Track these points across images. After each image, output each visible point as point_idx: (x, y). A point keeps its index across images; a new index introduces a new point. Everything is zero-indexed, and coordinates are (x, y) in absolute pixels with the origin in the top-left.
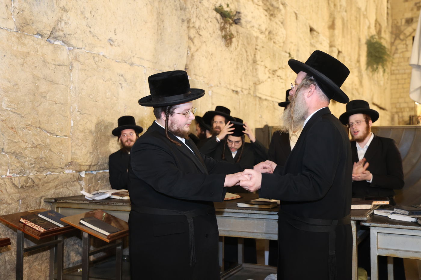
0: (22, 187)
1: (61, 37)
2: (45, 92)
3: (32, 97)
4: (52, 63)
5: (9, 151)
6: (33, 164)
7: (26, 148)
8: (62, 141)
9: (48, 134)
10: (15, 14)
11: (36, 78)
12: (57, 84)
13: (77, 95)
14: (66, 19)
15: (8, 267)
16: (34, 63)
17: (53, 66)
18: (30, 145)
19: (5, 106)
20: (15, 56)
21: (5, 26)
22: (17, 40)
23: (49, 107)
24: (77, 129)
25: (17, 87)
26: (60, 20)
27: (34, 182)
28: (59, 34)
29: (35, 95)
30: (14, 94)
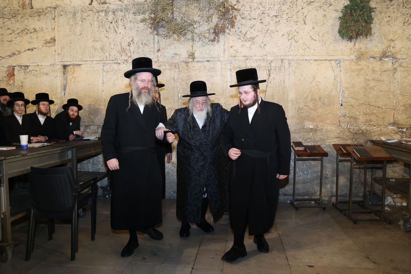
0: (355, 133)
1: (390, 55)
2: (373, 87)
3: (364, 90)
4: (380, 71)
5: (348, 116)
6: (364, 123)
7: (359, 115)
8: (385, 111)
9: (376, 108)
10: (356, 52)
11: (366, 80)
12: (383, 81)
13: (399, 85)
14: (393, 45)
15: (346, 168)
16: (366, 73)
17: (380, 72)
18: (362, 114)
19: (347, 95)
20: (353, 71)
21: (349, 59)
22: (355, 64)
23: (376, 94)
24: (399, 105)
25: (354, 86)
26: (389, 46)
27: (363, 132)
28: (388, 54)
29: (366, 89)
30: (352, 89)
